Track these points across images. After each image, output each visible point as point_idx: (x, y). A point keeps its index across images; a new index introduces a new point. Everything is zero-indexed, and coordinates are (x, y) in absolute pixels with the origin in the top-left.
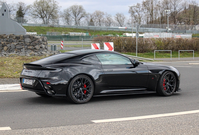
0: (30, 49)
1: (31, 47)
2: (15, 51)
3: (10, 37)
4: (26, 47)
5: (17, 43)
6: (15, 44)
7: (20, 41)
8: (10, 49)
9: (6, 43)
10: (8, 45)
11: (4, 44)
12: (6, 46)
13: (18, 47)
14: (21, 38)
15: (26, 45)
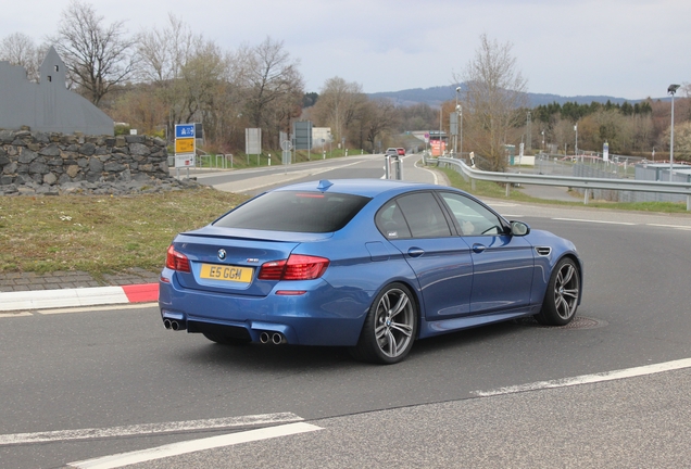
0: (145, 171)
1: (148, 167)
2: (103, 178)
3: (85, 139)
4: (135, 166)
5: (109, 156)
6: (103, 158)
7: (114, 152)
8: (86, 173)
9: (74, 156)
10: (82, 162)
11: (70, 158)
12: (76, 164)
13: (112, 166)
14: (119, 144)
15: (134, 161)
